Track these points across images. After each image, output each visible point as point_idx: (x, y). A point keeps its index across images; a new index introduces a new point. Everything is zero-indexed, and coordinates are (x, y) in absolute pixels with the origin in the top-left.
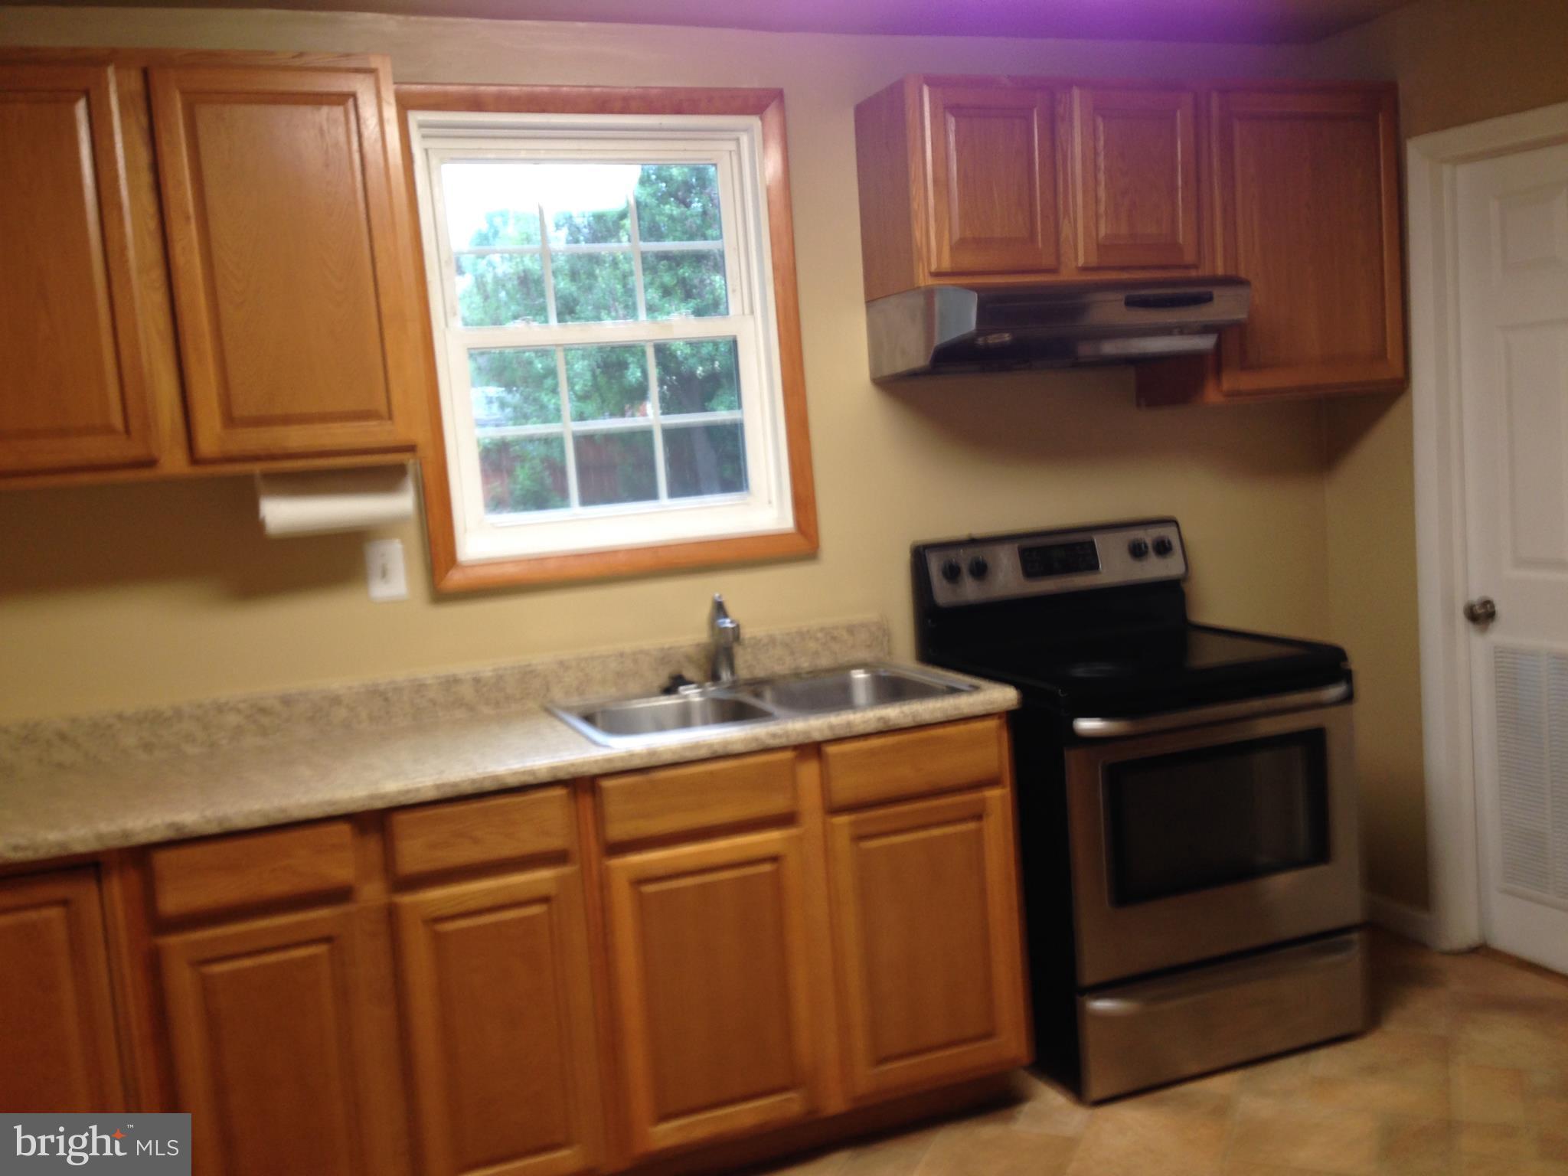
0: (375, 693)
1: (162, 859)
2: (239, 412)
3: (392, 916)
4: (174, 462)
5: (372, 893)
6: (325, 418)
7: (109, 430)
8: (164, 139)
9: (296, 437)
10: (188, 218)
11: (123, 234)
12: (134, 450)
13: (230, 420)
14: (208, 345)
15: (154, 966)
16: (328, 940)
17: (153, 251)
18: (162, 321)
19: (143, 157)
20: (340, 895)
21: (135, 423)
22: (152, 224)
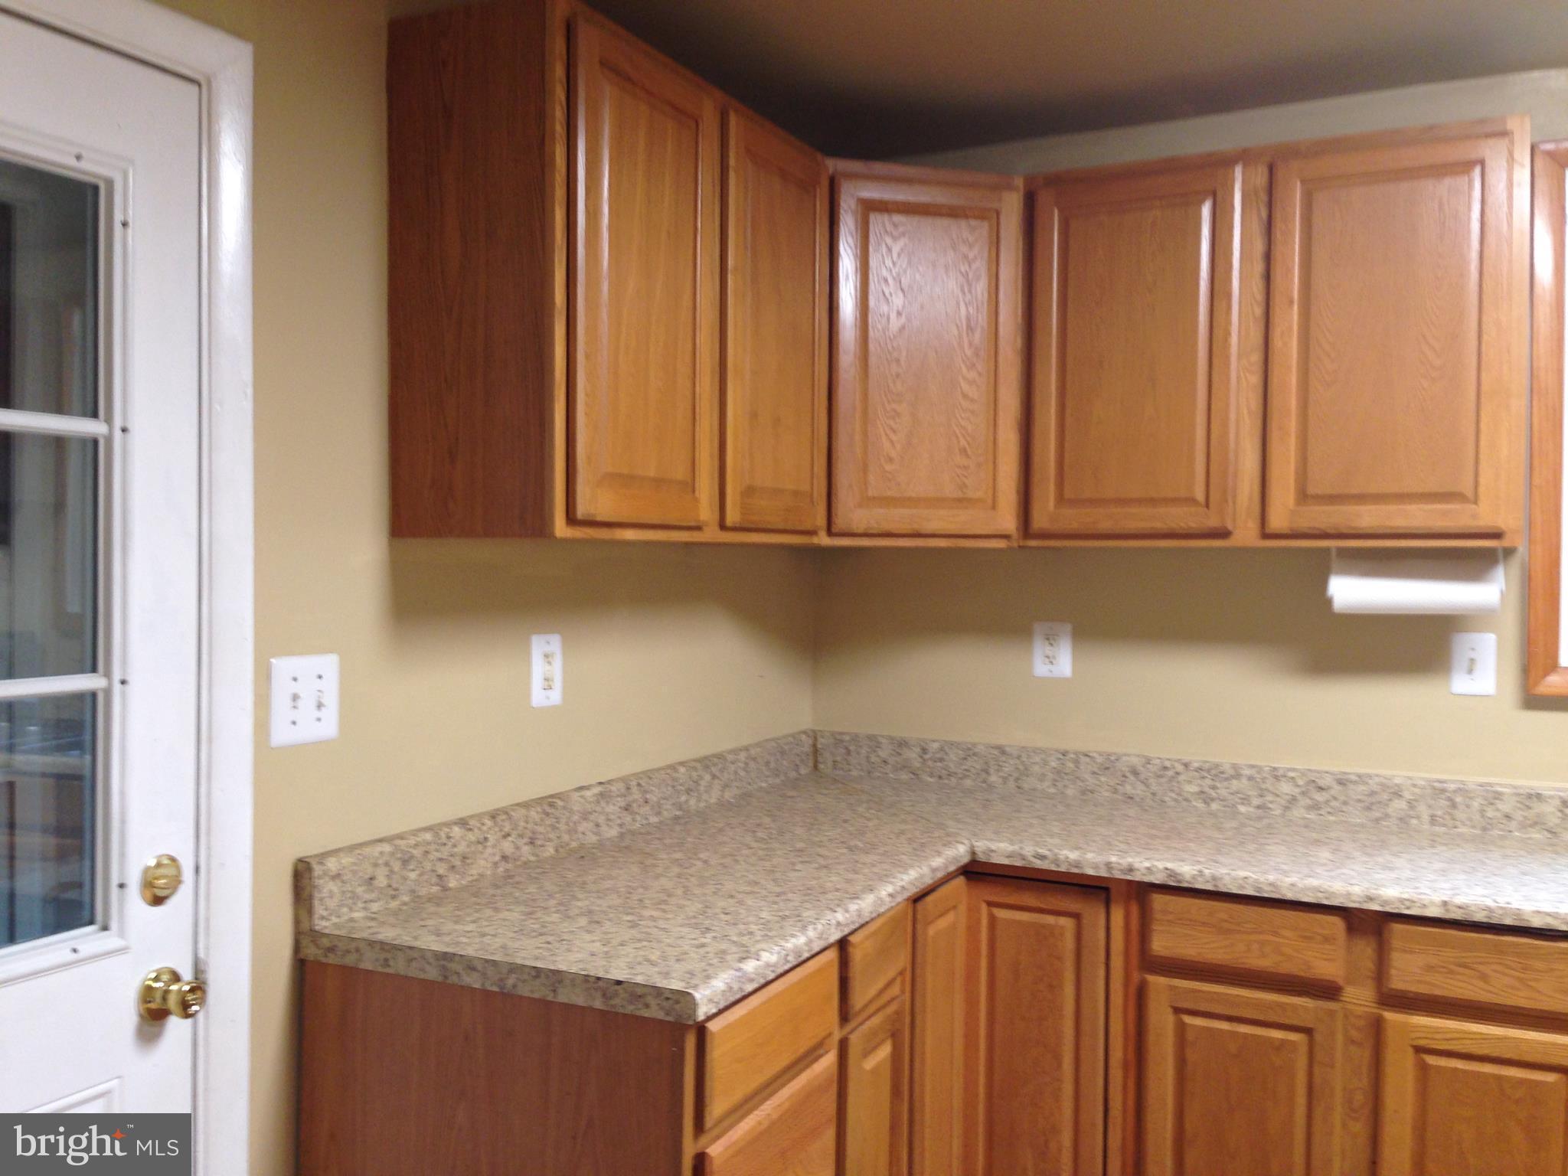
0: (1438, 791)
1: (1158, 900)
2: (1311, 490)
3: (1377, 1027)
4: (1246, 534)
5: (1359, 997)
6: (1402, 498)
7: (1191, 501)
8: (1279, 226)
9: (1368, 517)
10: (1291, 302)
11: (1229, 322)
12: (1212, 522)
13: (1303, 496)
14: (1293, 425)
15: (1140, 998)
16: (1308, 1031)
17: (1256, 336)
18: (1254, 401)
19: (1259, 247)
20: (1328, 991)
21: (1215, 496)
22: (1259, 311)
